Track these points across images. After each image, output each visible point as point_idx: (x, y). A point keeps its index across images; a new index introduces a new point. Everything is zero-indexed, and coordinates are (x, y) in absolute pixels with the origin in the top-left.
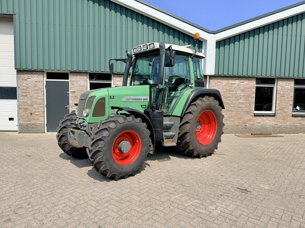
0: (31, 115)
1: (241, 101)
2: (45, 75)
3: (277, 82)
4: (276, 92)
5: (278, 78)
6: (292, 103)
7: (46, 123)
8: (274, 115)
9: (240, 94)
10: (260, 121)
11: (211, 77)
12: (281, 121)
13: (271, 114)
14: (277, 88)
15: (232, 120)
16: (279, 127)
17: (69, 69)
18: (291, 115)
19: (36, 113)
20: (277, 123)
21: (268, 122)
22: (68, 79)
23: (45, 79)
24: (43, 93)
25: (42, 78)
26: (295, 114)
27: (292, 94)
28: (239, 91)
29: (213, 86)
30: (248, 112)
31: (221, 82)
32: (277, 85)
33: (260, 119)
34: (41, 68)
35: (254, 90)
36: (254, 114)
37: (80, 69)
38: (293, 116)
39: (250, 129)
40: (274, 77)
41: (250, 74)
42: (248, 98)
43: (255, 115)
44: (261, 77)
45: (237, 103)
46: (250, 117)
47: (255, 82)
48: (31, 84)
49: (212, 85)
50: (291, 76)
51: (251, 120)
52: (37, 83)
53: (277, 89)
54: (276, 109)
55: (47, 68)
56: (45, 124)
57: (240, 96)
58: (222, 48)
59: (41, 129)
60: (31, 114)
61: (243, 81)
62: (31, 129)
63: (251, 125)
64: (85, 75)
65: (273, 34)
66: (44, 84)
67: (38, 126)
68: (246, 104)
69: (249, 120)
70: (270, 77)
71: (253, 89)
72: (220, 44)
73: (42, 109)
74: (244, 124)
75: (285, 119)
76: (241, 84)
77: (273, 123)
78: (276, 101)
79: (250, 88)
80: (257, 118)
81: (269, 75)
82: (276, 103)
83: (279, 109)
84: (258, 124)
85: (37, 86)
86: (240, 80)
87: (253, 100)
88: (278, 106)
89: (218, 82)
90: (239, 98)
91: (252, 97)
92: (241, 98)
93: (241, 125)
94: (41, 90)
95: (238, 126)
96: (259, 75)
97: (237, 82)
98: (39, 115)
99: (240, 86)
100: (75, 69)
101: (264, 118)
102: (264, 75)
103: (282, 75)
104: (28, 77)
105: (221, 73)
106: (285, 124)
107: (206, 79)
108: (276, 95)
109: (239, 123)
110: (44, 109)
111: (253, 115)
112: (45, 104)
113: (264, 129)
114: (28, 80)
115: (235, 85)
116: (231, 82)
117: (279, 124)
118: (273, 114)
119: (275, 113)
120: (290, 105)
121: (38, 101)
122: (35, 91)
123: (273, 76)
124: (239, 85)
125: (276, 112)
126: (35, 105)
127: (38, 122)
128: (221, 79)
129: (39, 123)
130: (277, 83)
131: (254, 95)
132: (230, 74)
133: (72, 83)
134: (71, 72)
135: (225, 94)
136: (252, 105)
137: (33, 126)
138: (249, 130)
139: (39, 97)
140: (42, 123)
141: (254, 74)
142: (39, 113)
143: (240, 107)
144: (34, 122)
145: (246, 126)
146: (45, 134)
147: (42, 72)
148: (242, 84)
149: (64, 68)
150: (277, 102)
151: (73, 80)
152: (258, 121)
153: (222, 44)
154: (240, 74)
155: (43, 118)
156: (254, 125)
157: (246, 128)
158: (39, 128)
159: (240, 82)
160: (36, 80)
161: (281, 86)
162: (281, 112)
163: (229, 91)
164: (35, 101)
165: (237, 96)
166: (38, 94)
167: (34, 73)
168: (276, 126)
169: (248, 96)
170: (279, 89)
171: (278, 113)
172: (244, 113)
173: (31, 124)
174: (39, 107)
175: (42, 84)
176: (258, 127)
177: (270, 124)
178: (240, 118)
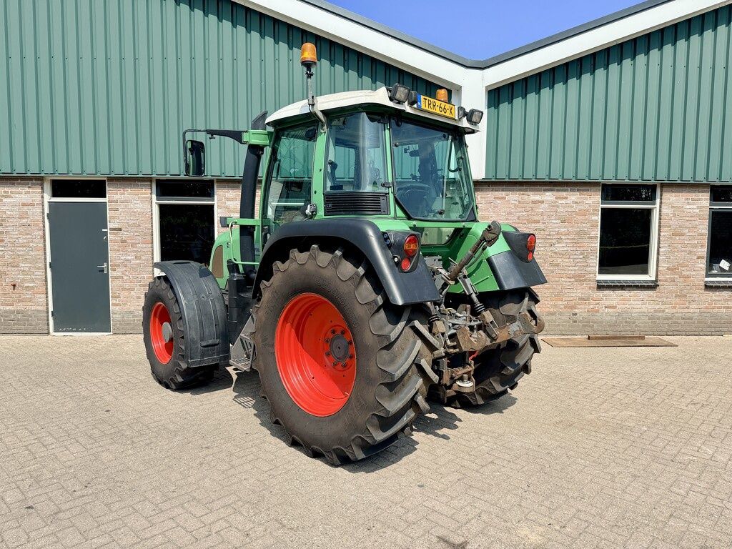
0: (14, 289)
1: (560, 248)
2: (48, 187)
3: (661, 195)
4: (660, 223)
5: (662, 185)
6: (704, 251)
7: (51, 309)
8: (653, 286)
9: (557, 229)
10: (614, 303)
11: (478, 184)
12: (674, 300)
13: (646, 282)
14: (660, 211)
16: (667, 319)
18: (703, 284)
19: (26, 285)
20: (663, 307)
21: (635, 305)
22: (105, 197)
23: (48, 198)
24: (41, 233)
25: (39, 196)
26: (713, 282)
27: (704, 228)
28: (555, 221)
30: (579, 279)
31: (504, 198)
32: (661, 203)
33: (613, 296)
34: (34, 169)
35: (598, 218)
36: (598, 282)
37: (132, 170)
38: (708, 287)
39: (587, 324)
40: (653, 182)
41: (583, 176)
42: (580, 241)
43: (601, 286)
44: (614, 181)
45: (550, 254)
46: (586, 290)
47: (599, 197)
48: (12, 211)
50: (701, 177)
51: (588, 299)
52: (26, 208)
53: (660, 215)
54: (660, 269)
55: (48, 168)
56: (48, 312)
57: (558, 233)
58: (504, 107)
59: (37, 324)
60: (14, 286)
61: (564, 194)
62: (15, 324)
63: (588, 311)
64: (145, 186)
65: (648, 65)
66: (43, 210)
67: (30, 316)
68: (576, 257)
69: (583, 299)
70: (627, 181)
71: (594, 214)
72: (498, 95)
73: (40, 274)
74: (569, 310)
75: (685, 296)
76: (560, 201)
77: (650, 308)
78: (659, 248)
79: (584, 213)
80: (607, 292)
81: (636, 178)
82: (658, 254)
83: (668, 269)
84: (610, 310)
85: (26, 216)
86: (558, 190)
87: (593, 245)
88: (665, 261)
89: (495, 198)
90: (554, 241)
91: (591, 238)
92: (560, 238)
93: (561, 314)
94: (37, 225)
95: (553, 314)
96: (610, 177)
97: (549, 196)
98: (33, 288)
99: (558, 206)
100: (118, 170)
101: (625, 293)
102: (623, 178)
103: (675, 177)
104: (5, 192)
105: (502, 175)
106: (686, 310)
108: (659, 231)
109: (555, 306)
110: (46, 273)
111: (595, 285)
112: (49, 260)
113: (626, 322)
114: (5, 200)
115: (543, 206)
116: (533, 196)
117: (669, 311)
118: (652, 282)
119: (656, 281)
120: (699, 258)
121: (31, 253)
122: (22, 229)
123: (649, 178)
124: (554, 206)
125: (660, 277)
126: (23, 265)
127: (31, 307)
128: (503, 191)
129: (34, 308)
130: (661, 199)
131: (597, 232)
132: (529, 175)
133: (114, 206)
134: (111, 179)
136: (593, 259)
137: (20, 316)
138: (584, 326)
139: (31, 244)
140: (40, 308)
141: (596, 176)
142: (32, 285)
143: (557, 265)
144: (20, 306)
145: (575, 314)
146: (49, 337)
147: (38, 179)
148: (563, 201)
149: (90, 169)
150: (661, 250)
151: (116, 197)
152: (608, 303)
153: (504, 94)
154: (556, 175)
155: (44, 296)
156: (597, 311)
157: (575, 322)
158: (34, 323)
159: (557, 198)
160: (25, 201)
161: (672, 207)
162: (672, 276)
163: (525, 221)
164: (21, 253)
165: (549, 235)
166: (28, 236)
167: (19, 181)
168: (660, 314)
169: (581, 234)
170: (667, 215)
171: (666, 281)
172: (570, 280)
173: (13, 312)
174: (33, 270)
175: (38, 210)
176: (608, 318)
177: (644, 309)
178: (558, 295)
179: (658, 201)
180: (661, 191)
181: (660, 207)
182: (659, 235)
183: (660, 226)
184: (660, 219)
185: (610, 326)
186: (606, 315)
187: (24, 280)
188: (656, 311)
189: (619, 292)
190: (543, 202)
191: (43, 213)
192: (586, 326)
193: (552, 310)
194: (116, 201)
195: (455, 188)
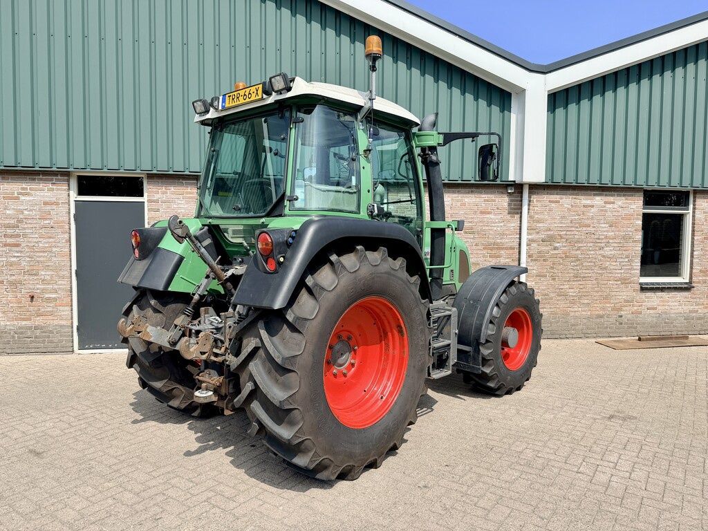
0: (32, 301)
1: (608, 251)
2: (74, 184)
3: (694, 201)
4: (693, 227)
5: (695, 192)
7: (76, 323)
8: (687, 288)
9: (606, 233)
10: (655, 304)
11: (535, 188)
13: (681, 283)
14: (694, 216)
15: (586, 301)
16: (700, 318)
17: (146, 166)
19: (47, 296)
20: (696, 308)
21: (673, 305)
22: (142, 195)
23: (74, 195)
24: (66, 236)
25: (64, 194)
28: (603, 225)
29: (537, 214)
30: (625, 281)
31: (558, 202)
32: (694, 209)
33: (654, 298)
34: (61, 162)
35: (640, 223)
36: (641, 284)
37: (178, 166)
39: (632, 325)
40: (689, 188)
41: (630, 181)
42: (626, 244)
43: (644, 289)
44: (656, 187)
45: (600, 257)
46: (631, 292)
47: (641, 202)
48: (31, 210)
49: (536, 208)
51: (632, 301)
52: (48, 207)
53: (694, 220)
54: (694, 271)
55: (78, 162)
56: (72, 328)
57: (606, 237)
58: (560, 112)
59: (61, 341)
60: (32, 297)
61: (611, 199)
62: (32, 342)
63: (632, 313)
64: (192, 184)
65: (685, 78)
66: (69, 210)
67: (51, 332)
68: (621, 260)
69: (628, 301)
70: (678, 188)
71: (638, 219)
72: (557, 99)
73: (64, 283)
74: (616, 312)
76: (608, 206)
77: (686, 308)
78: (693, 251)
79: (628, 217)
80: (649, 294)
81: (675, 185)
82: (692, 256)
83: (701, 271)
84: (651, 311)
85: (49, 217)
86: (606, 195)
87: (636, 248)
88: (698, 264)
89: (550, 201)
90: (603, 245)
91: (635, 241)
92: (608, 242)
93: (608, 316)
94: (62, 227)
95: (601, 317)
96: (653, 184)
97: (598, 200)
98: (55, 299)
99: (606, 211)
100: (162, 167)
101: (664, 295)
102: (664, 184)
104: (23, 189)
105: (558, 178)
107: (522, 193)
108: (693, 235)
109: (603, 309)
110: (71, 283)
111: (638, 287)
112: (74, 267)
113: (665, 323)
114: (22, 198)
115: (593, 210)
116: (584, 200)
117: (701, 311)
118: (686, 283)
119: (690, 282)
121: (54, 259)
122: (43, 231)
123: (686, 185)
124: (603, 210)
125: (694, 279)
126: (43, 273)
127: (53, 322)
128: (557, 194)
129: (56, 322)
130: (694, 205)
131: (639, 236)
132: (582, 180)
133: (154, 206)
134: (151, 176)
135: (568, 233)
136: (635, 262)
137: (38, 332)
138: (629, 328)
139: (54, 249)
140: (64, 323)
141: (641, 182)
142: (54, 296)
143: (606, 268)
144: (39, 321)
145: (621, 316)
146: (73, 356)
147: (65, 174)
148: (611, 206)
149: (130, 164)
150: (694, 253)
151: (156, 197)
152: (649, 305)
153: (560, 100)
154: (606, 180)
155: (69, 308)
156: (641, 313)
157: (621, 324)
158: (56, 340)
159: (606, 203)
160: (47, 199)
161: (704, 212)
162: (704, 278)
163: (577, 225)
164: (42, 259)
165: (599, 239)
166: (51, 240)
167: (41, 177)
168: (694, 314)
169: (626, 238)
170: (700, 220)
171: (699, 283)
172: (616, 282)
173: (30, 328)
174: (56, 278)
175: (64, 209)
176: (649, 320)
177: (680, 309)
178: (606, 298)
179: (691, 206)
180: (695, 197)
181: (694, 212)
182: (693, 239)
183: (693, 231)
184: (693, 224)
185: (651, 327)
186: (648, 316)
187: (43, 291)
188: (690, 312)
189: (659, 294)
190: (593, 206)
191: (69, 213)
192: (630, 327)
193: (601, 313)
194: (157, 201)
195: (513, 191)
